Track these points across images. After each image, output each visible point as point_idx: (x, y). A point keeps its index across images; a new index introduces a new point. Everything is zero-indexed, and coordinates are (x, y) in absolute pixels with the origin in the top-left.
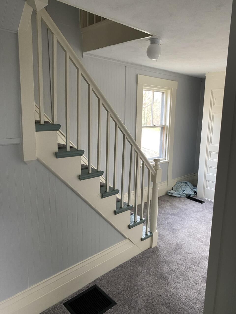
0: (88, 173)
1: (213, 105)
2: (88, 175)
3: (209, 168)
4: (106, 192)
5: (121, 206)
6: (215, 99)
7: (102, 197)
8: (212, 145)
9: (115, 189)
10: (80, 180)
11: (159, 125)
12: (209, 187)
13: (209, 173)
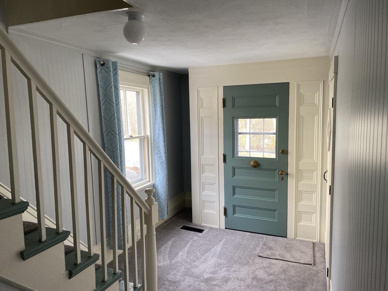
0: (40, 241)
1: (201, 108)
2: (41, 246)
3: (204, 185)
4: (76, 264)
5: (104, 278)
6: (203, 99)
7: (71, 275)
8: (204, 156)
9: (92, 254)
10: (24, 260)
11: (137, 136)
12: (206, 209)
13: (204, 191)
